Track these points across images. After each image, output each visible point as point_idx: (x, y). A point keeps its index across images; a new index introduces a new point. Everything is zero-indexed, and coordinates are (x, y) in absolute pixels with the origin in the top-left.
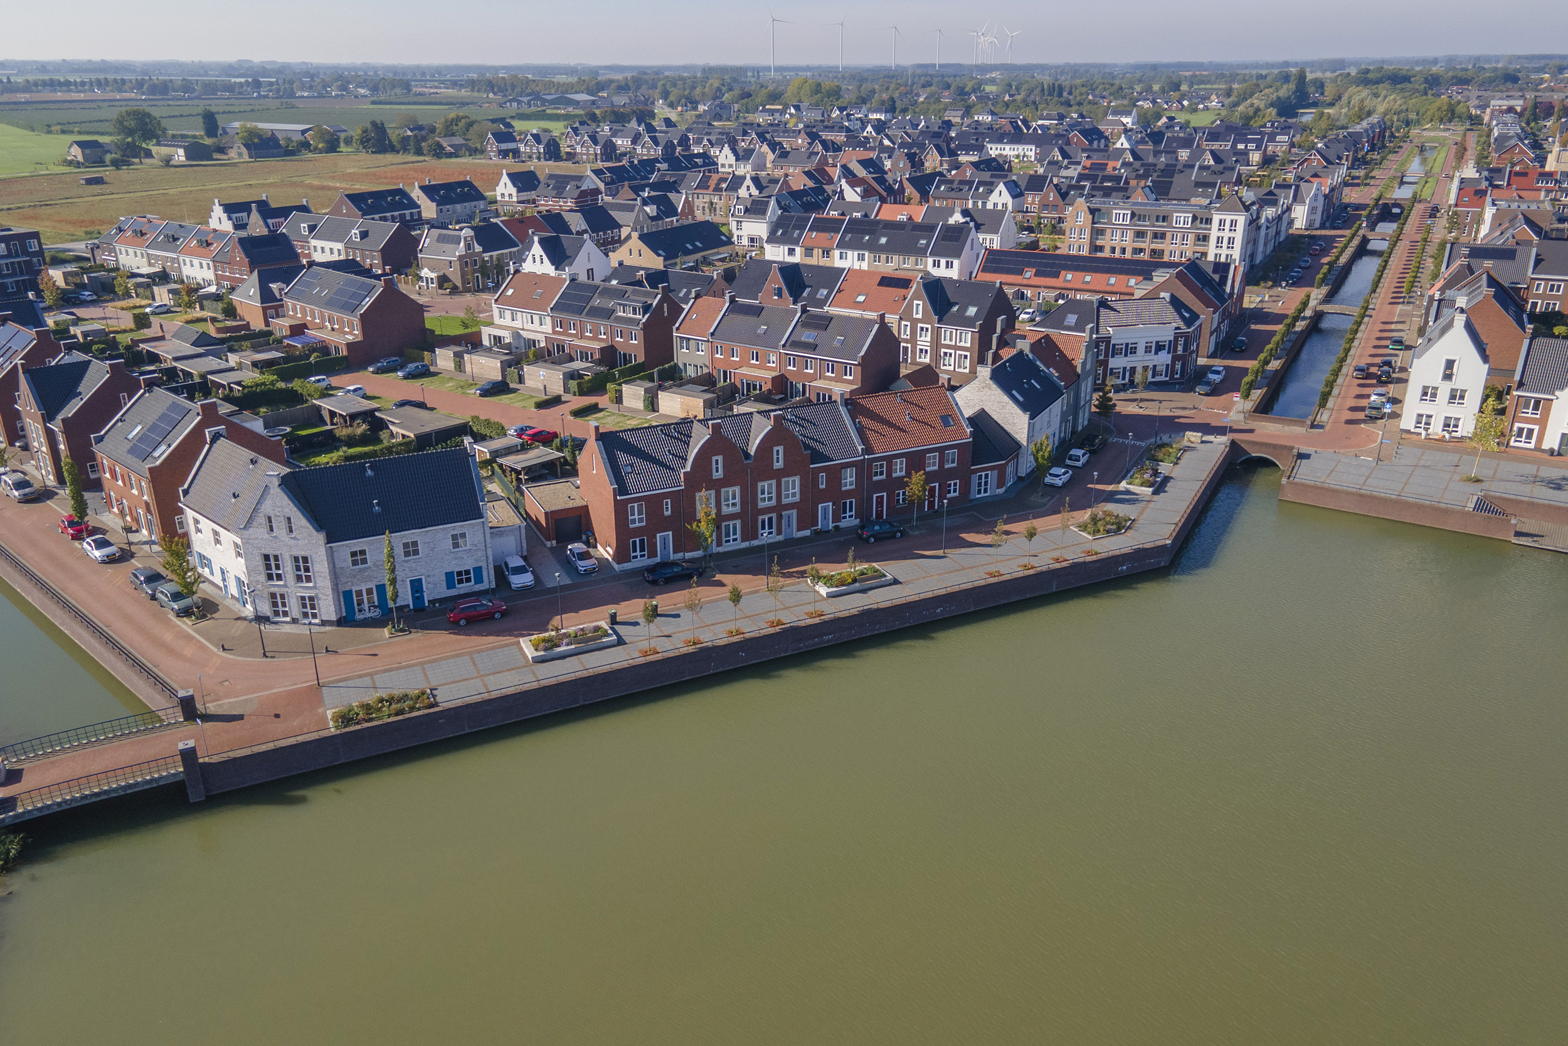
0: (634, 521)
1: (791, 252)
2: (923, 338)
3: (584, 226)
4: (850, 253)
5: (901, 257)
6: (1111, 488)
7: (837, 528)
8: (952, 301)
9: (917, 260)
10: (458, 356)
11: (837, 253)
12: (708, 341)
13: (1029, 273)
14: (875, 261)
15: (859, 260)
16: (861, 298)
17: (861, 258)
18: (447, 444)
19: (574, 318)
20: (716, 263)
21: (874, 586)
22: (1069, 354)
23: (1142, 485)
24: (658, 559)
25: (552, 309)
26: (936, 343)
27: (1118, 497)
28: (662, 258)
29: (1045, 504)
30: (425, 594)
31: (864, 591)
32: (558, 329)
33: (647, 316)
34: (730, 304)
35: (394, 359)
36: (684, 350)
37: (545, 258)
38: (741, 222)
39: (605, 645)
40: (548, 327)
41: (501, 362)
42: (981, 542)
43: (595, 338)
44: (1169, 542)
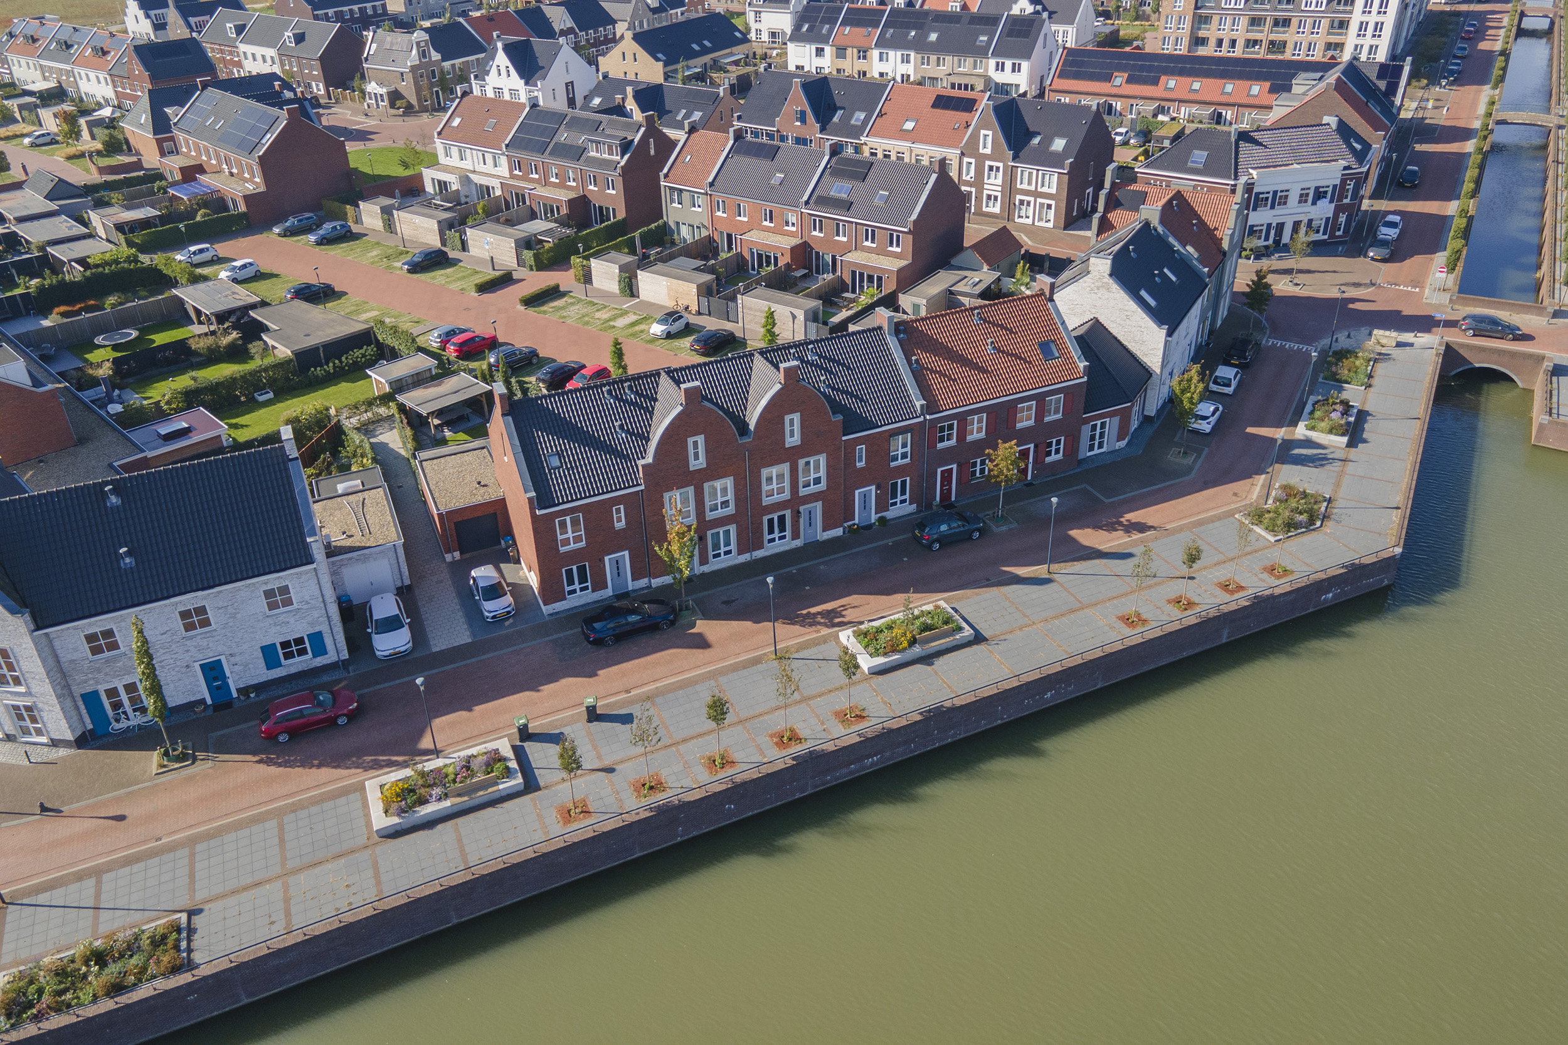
0: (566, 542)
1: (820, 52)
2: (992, 181)
3: (570, 23)
4: (891, 53)
5: (955, 58)
6: (1280, 434)
7: (882, 520)
8: (1031, 129)
9: (975, 62)
10: (387, 211)
11: (875, 53)
12: (706, 194)
13: (1120, 79)
14: (923, 64)
15: (903, 62)
16: (909, 125)
17: (906, 60)
19: (535, 158)
20: (729, 68)
21: (944, 647)
22: (1211, 222)
23: (1330, 432)
24: (609, 592)
25: (507, 146)
26: (1010, 188)
27: (1296, 451)
28: (661, 64)
29: (1190, 469)
30: (230, 682)
31: (927, 659)
32: (517, 172)
33: (626, 157)
34: (736, 140)
35: (307, 215)
36: (676, 205)
37: (512, 69)
38: (760, 12)
39: (504, 794)
40: (503, 170)
41: (439, 222)
42: (1103, 547)
43: (562, 185)
44: (1398, 550)
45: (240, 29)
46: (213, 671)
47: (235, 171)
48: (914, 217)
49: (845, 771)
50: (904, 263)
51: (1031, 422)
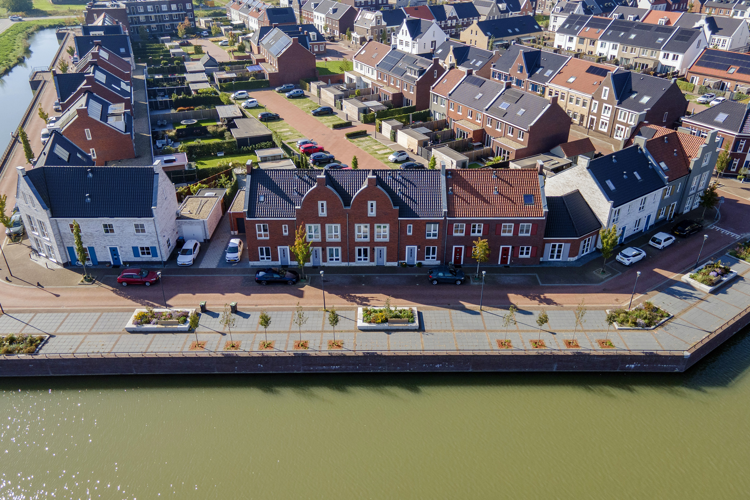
0: (260, 235)
1: (571, 39)
2: (605, 114)
3: (455, 14)
4: (608, 43)
6: (673, 276)
7: (420, 264)
8: (633, 90)
9: (653, 52)
10: (319, 88)
11: (599, 43)
12: (447, 99)
13: (733, 70)
14: (623, 50)
15: (613, 48)
16: (571, 80)
17: (615, 47)
18: (255, 146)
19: (386, 72)
20: (524, 42)
21: (401, 328)
22: (688, 152)
23: (703, 282)
24: (279, 263)
25: (377, 66)
26: (614, 120)
27: (675, 288)
28: (487, 37)
29: (602, 280)
30: (120, 257)
31: (389, 331)
32: (379, 78)
34: (468, 75)
35: (291, 85)
36: (435, 103)
37: (408, 32)
38: (557, 17)
39: (179, 330)
40: (374, 77)
41: (335, 96)
42: (519, 306)
43: (394, 87)
44: (687, 354)
45: (316, 5)
46: (114, 251)
47: (272, 63)
48: (532, 124)
49: (320, 368)
50: (523, 147)
51: (511, 234)
